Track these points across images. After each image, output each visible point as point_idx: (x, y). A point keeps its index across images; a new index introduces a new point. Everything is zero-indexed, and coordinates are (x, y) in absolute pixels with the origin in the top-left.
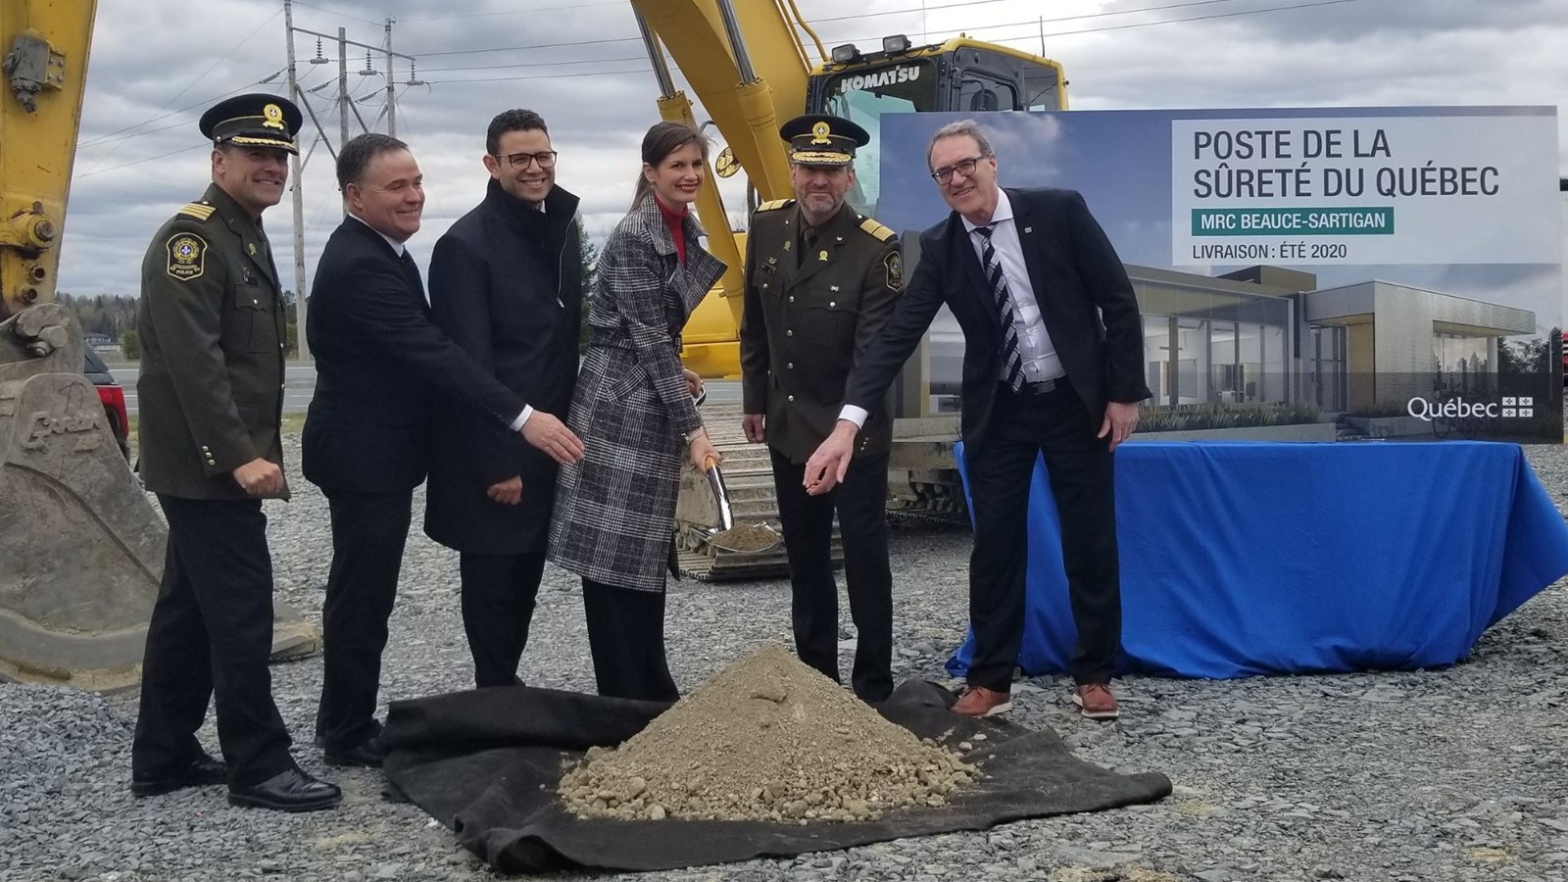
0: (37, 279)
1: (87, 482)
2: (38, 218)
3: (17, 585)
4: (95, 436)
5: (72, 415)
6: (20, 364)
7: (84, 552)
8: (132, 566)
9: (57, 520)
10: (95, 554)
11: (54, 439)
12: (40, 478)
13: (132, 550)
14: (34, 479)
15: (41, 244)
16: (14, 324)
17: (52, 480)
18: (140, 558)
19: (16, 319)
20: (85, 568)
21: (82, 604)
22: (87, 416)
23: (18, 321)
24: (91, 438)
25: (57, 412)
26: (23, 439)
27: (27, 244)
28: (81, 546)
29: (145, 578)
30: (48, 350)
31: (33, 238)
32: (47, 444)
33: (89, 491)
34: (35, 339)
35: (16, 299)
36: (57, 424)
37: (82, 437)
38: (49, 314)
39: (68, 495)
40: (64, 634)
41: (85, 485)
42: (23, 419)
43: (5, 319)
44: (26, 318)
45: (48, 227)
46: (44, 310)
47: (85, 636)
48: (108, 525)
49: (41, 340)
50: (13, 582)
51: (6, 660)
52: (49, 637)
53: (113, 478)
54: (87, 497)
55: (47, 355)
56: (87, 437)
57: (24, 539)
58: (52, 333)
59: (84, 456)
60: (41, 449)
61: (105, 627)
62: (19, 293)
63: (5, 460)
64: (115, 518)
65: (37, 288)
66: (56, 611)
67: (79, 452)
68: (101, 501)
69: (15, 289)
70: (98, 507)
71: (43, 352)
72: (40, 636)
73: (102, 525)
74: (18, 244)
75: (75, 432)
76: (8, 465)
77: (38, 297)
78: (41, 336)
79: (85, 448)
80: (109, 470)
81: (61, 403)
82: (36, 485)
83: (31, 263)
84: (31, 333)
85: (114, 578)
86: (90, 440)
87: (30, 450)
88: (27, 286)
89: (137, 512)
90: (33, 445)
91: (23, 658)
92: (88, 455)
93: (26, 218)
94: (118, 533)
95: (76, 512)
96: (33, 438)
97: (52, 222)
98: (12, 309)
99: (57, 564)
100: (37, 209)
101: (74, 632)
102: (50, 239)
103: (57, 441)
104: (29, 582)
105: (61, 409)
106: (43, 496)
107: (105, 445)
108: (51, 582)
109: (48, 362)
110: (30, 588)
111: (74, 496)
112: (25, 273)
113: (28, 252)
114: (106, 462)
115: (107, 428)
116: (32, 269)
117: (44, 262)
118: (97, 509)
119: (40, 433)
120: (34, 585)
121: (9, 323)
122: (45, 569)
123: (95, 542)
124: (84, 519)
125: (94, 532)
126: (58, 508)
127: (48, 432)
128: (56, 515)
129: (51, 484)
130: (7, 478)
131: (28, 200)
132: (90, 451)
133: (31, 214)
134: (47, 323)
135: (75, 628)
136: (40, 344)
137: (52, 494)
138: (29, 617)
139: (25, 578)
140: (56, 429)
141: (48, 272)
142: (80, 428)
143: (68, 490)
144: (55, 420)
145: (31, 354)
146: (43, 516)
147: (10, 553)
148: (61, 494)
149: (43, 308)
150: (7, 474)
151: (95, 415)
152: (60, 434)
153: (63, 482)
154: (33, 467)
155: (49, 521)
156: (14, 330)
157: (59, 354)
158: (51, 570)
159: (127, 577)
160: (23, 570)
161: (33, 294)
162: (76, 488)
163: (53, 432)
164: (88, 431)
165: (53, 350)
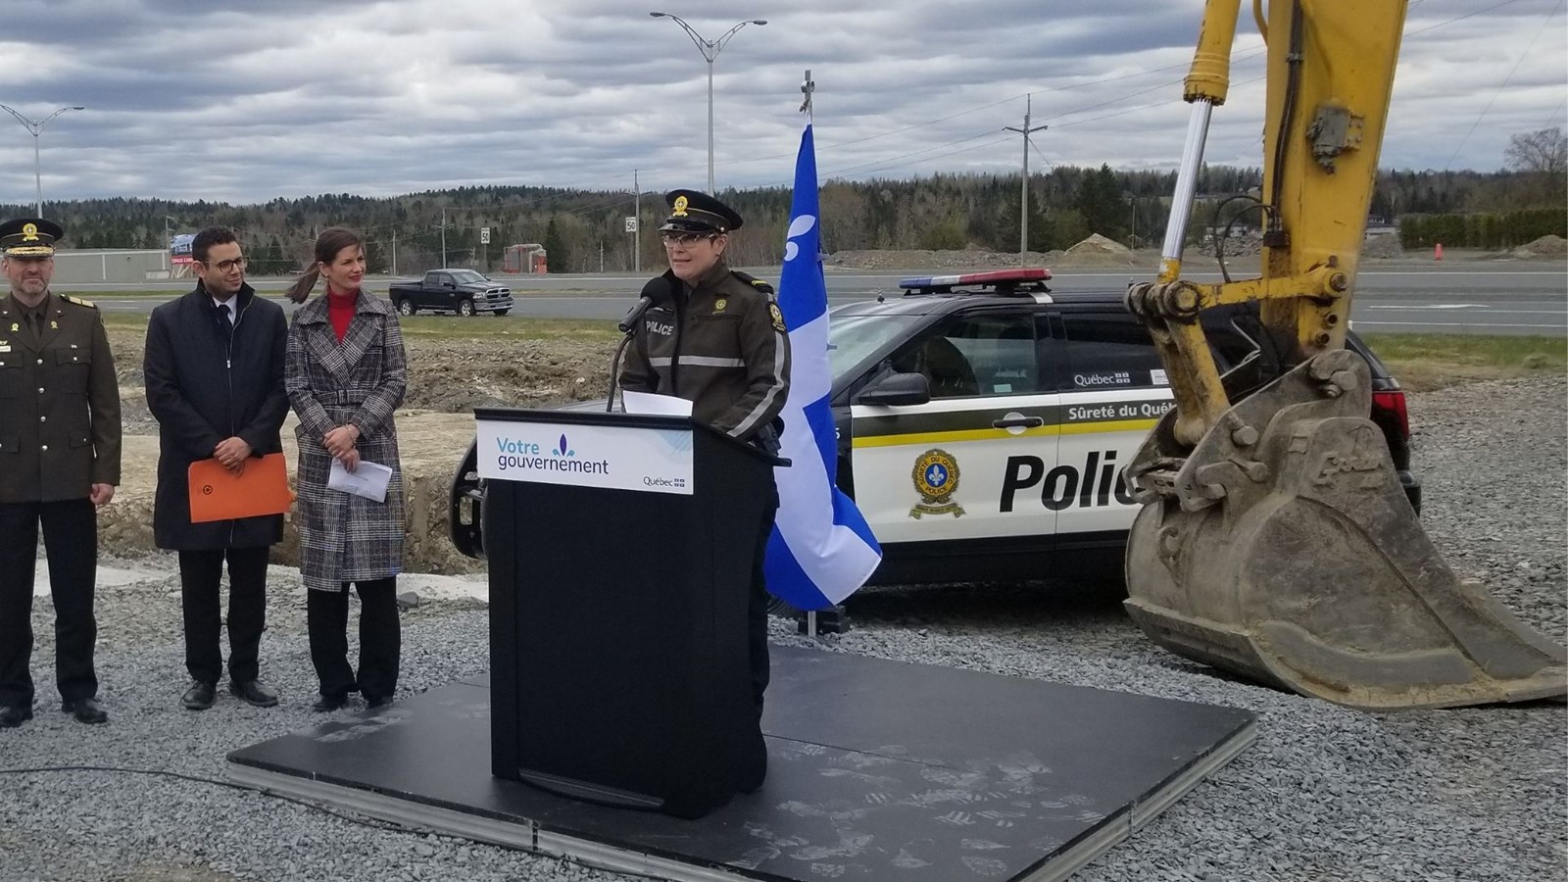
0: (1330, 325)
1: (1370, 517)
2: (1332, 271)
3: (1303, 603)
4: (1380, 475)
5: (1358, 456)
6: (1313, 403)
7: (1366, 580)
8: (1411, 597)
9: (1343, 549)
10: (1375, 583)
11: (1341, 477)
12: (1327, 511)
13: (1411, 583)
14: (1322, 511)
15: (1334, 294)
16: (1308, 368)
17: (1339, 514)
18: (1419, 590)
19: (1311, 363)
20: (1365, 594)
21: (1362, 627)
22: (1373, 457)
23: (1312, 366)
24: (1377, 477)
25: (1344, 451)
26: (1314, 476)
27: (1322, 294)
28: (1362, 574)
29: (1423, 608)
30: (1339, 393)
31: (1328, 289)
32: (1334, 482)
33: (1371, 525)
34: (1327, 382)
35: (1310, 343)
36: (1345, 464)
37: (1367, 476)
38: (1341, 359)
39: (1352, 528)
40: (1345, 651)
41: (1368, 519)
42: (1315, 457)
43: (1301, 363)
44: (1318, 364)
45: (1342, 279)
46: (1337, 355)
47: (1363, 655)
48: (1389, 557)
49: (1332, 383)
50: (1299, 600)
51: (1291, 668)
52: (1332, 653)
53: (1395, 514)
54: (1370, 530)
55: (1337, 397)
56: (1372, 475)
57: (1310, 563)
58: (1343, 378)
59: (1369, 493)
60: (1328, 485)
61: (1382, 650)
62: (1313, 338)
63: (1297, 493)
64: (1395, 551)
65: (1330, 333)
66: (1337, 630)
67: (1365, 489)
68: (1383, 535)
69: (1310, 334)
70: (1380, 540)
71: (1334, 395)
72: (1320, 649)
73: (1383, 556)
74: (1312, 294)
75: (1359, 471)
76: (1299, 497)
77: (1330, 342)
78: (1333, 380)
79: (1370, 486)
80: (1392, 507)
81: (1348, 444)
82: (1322, 515)
83: (1324, 310)
84: (1323, 376)
85: (1392, 606)
86: (1376, 479)
87: (1319, 486)
88: (1320, 331)
89: (1418, 547)
90: (1322, 481)
91: (1306, 668)
92: (1372, 492)
93: (1322, 271)
94: (1398, 565)
95: (1359, 543)
96: (1323, 475)
97: (1346, 274)
98: (1307, 352)
99: (1340, 587)
100: (1333, 262)
101: (1353, 650)
102: (1344, 290)
103: (1344, 479)
104: (1313, 601)
105: (1348, 450)
106: (1328, 527)
107: (1388, 483)
108: (1334, 604)
109: (1340, 401)
110: (1314, 608)
111: (1358, 528)
112: (1319, 319)
113: (1322, 301)
114: (1388, 499)
115: (1391, 468)
116: (1326, 316)
117: (1338, 309)
118: (1379, 542)
119: (1329, 471)
120: (1318, 605)
121: (1303, 367)
122: (1329, 592)
123: (1376, 571)
124: (1367, 549)
125: (1375, 561)
126: (1342, 538)
127: (1335, 470)
128: (1341, 545)
129: (1336, 517)
130: (1298, 509)
131: (1324, 252)
132: (1375, 489)
133: (1327, 266)
134: (1339, 367)
135: (1354, 647)
136: (1331, 387)
137: (1338, 525)
138: (1312, 632)
139: (1310, 597)
140: (1345, 468)
141: (1340, 318)
142: (1366, 467)
143: (1353, 523)
144: (1343, 460)
145: (1322, 394)
146: (1328, 544)
147: (1298, 575)
148: (1346, 525)
149: (1333, 354)
150: (1298, 506)
151: (1381, 456)
152: (1347, 472)
153: (1348, 515)
154: (1322, 500)
155: (1334, 550)
156: (1308, 374)
157: (1348, 397)
158: (1334, 593)
159: (1404, 606)
160: (1309, 590)
161: (1325, 338)
162: (1359, 521)
163: (1341, 470)
164: (1373, 470)
165: (1343, 392)
